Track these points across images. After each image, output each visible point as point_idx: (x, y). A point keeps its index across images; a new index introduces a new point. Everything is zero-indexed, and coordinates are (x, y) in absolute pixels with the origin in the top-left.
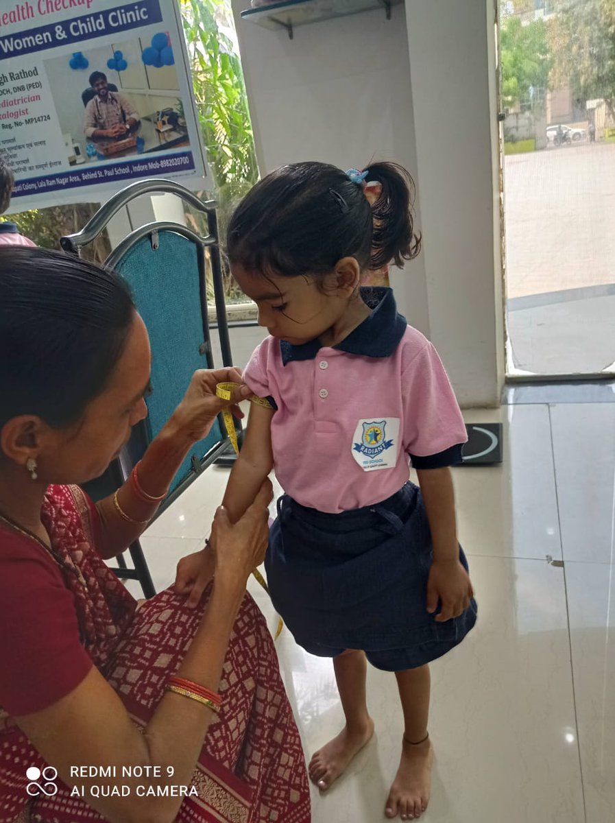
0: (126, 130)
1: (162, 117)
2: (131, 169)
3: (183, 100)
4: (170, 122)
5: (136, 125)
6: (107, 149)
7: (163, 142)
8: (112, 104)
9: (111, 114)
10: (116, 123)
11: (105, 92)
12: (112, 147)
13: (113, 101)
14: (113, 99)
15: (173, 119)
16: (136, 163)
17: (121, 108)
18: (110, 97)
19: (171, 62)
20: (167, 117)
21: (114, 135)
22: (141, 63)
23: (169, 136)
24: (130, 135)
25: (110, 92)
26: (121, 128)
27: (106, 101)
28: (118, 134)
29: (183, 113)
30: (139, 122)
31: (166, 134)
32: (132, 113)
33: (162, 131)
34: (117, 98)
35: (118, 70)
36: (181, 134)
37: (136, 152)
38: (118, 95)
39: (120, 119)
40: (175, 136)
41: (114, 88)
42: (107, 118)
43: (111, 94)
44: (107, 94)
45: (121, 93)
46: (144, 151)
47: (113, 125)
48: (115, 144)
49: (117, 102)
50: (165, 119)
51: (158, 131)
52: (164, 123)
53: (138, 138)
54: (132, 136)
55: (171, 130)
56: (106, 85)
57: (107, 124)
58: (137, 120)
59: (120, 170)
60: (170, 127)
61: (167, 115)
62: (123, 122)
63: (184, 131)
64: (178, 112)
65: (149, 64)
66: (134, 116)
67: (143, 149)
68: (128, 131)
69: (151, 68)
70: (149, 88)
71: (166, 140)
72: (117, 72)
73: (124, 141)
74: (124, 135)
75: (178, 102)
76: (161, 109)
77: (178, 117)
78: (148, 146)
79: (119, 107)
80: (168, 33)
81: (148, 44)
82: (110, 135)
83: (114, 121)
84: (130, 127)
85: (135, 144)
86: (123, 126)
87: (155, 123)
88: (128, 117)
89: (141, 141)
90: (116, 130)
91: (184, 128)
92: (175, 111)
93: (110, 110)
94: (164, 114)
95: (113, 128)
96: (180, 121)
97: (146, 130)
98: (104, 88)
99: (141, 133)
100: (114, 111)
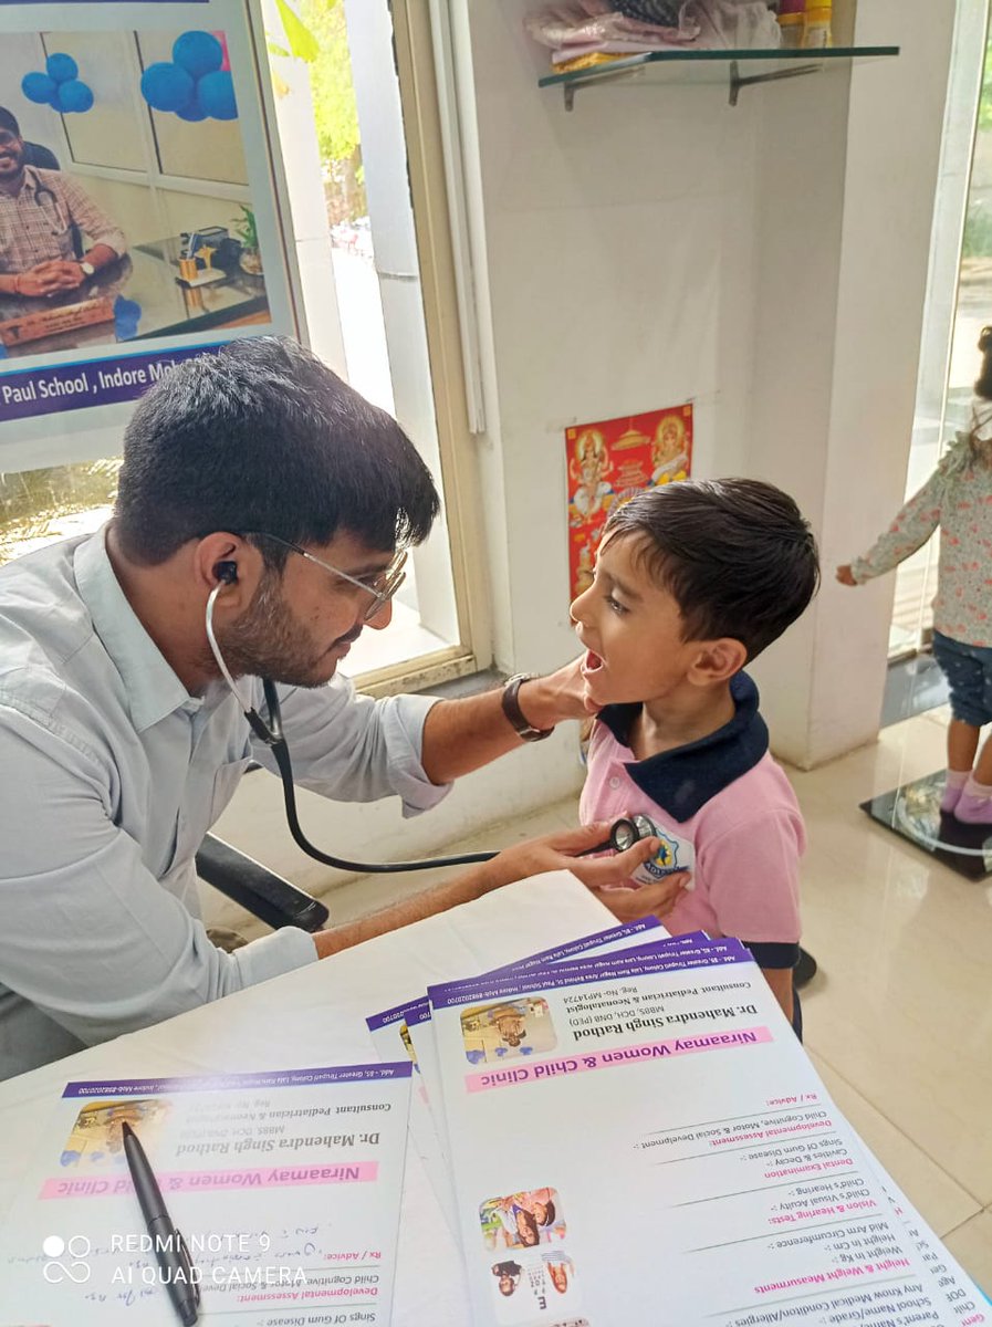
0: (82, 277)
1: (195, 250)
2: (93, 380)
3: (253, 211)
4: (216, 263)
5: (112, 267)
6: (14, 329)
7: (197, 313)
8: (39, 203)
9: (30, 232)
10: (50, 258)
11: (14, 165)
12: (31, 323)
13: (42, 194)
14: (40, 188)
15: (227, 256)
16: (109, 365)
17: (70, 215)
18: (29, 181)
19: (227, 110)
20: (211, 250)
21: (42, 290)
22: (140, 104)
23: (214, 298)
24: (94, 291)
25: (28, 167)
26: (68, 272)
27: (15, 194)
28: (53, 286)
29: (256, 244)
30: (126, 257)
31: (205, 293)
32: (103, 233)
33: (193, 283)
34: (56, 188)
35: (61, 107)
36: (247, 293)
37: (113, 336)
38: (58, 180)
39: (63, 247)
40: (230, 298)
41: (45, 159)
42: (17, 239)
43: (33, 174)
44: (20, 170)
45: (71, 173)
46: (139, 334)
47: (38, 261)
48: (47, 314)
49: (55, 200)
50: (206, 253)
51: (184, 285)
52: (200, 264)
53: (120, 298)
54: (100, 293)
55: (220, 283)
56: (17, 146)
57: (18, 259)
58: (120, 254)
59: (58, 384)
60: (219, 275)
61: (209, 244)
62: (74, 256)
63: (254, 285)
64: (243, 240)
65: (164, 107)
66: (113, 242)
67: (135, 328)
68: (89, 281)
69: (168, 120)
70: (161, 171)
71: (204, 308)
72: (58, 113)
73: (75, 307)
74: (74, 290)
75: (244, 215)
76: (192, 230)
77: (241, 251)
78: (149, 323)
79: (62, 212)
80: (223, 36)
81: (161, 52)
82: (25, 290)
83: (45, 252)
84: (95, 271)
85: (113, 317)
86: (74, 267)
87: (176, 263)
88: (88, 243)
89: (128, 310)
90: (50, 276)
91: (258, 281)
92: (233, 235)
93: (30, 219)
94: (199, 242)
95: (38, 272)
96: (247, 262)
97: (144, 282)
98: (12, 154)
99: (127, 288)
100: (46, 224)
